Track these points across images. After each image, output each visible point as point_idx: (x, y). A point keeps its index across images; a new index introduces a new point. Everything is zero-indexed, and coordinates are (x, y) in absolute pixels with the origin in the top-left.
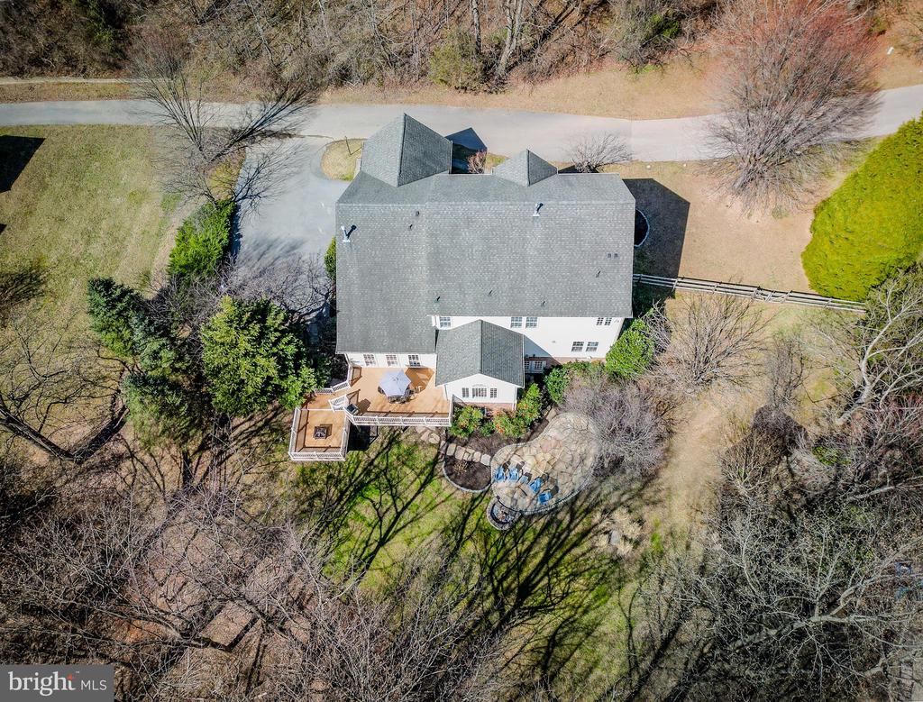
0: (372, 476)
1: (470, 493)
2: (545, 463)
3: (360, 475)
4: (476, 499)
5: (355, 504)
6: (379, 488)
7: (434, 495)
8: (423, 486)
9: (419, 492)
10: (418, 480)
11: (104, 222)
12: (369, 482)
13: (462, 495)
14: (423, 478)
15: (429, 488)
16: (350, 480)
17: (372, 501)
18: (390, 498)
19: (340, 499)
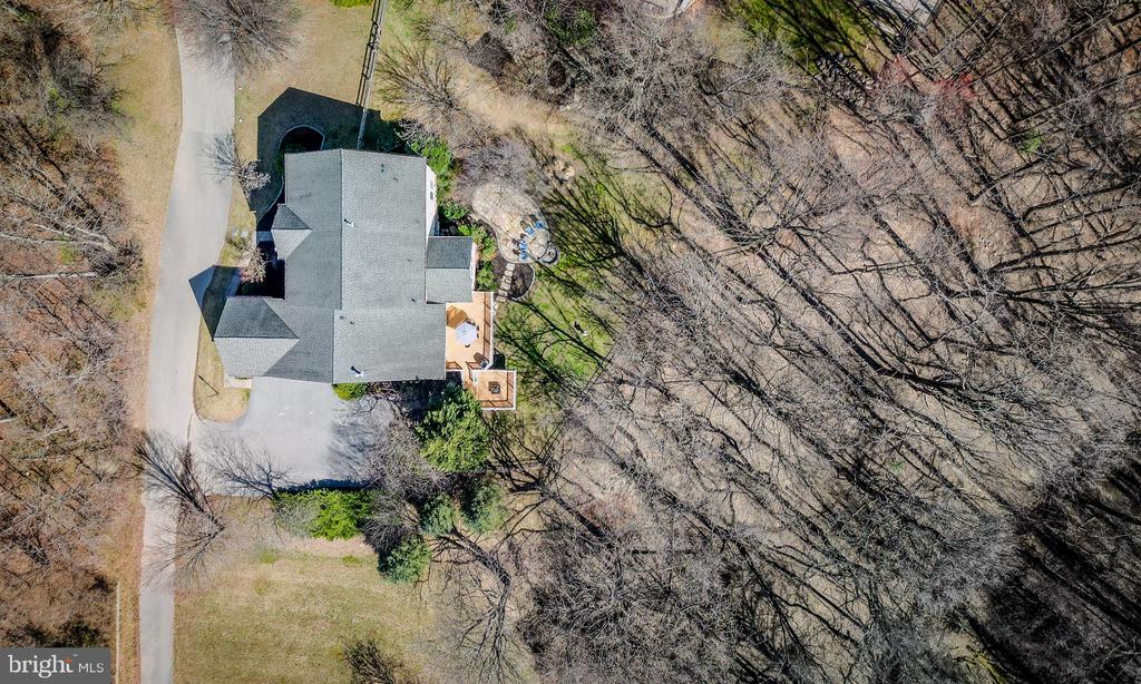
2: (512, 224)
11: (292, 610)
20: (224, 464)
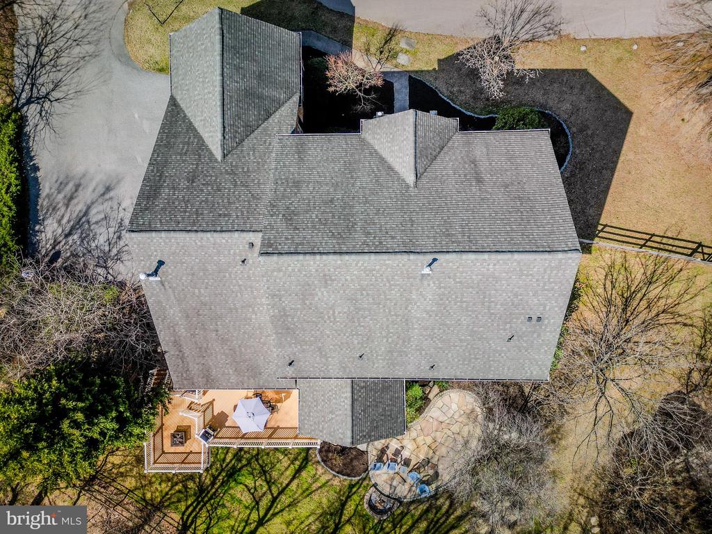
0: (244, 462)
1: (347, 481)
2: (426, 448)
3: (231, 460)
4: (354, 486)
5: (230, 488)
6: (252, 474)
7: (310, 480)
8: (298, 471)
9: (294, 478)
10: (292, 466)
12: (241, 468)
13: (340, 482)
14: (298, 463)
15: (304, 474)
16: (221, 466)
17: (246, 486)
18: (264, 484)
19: (213, 483)
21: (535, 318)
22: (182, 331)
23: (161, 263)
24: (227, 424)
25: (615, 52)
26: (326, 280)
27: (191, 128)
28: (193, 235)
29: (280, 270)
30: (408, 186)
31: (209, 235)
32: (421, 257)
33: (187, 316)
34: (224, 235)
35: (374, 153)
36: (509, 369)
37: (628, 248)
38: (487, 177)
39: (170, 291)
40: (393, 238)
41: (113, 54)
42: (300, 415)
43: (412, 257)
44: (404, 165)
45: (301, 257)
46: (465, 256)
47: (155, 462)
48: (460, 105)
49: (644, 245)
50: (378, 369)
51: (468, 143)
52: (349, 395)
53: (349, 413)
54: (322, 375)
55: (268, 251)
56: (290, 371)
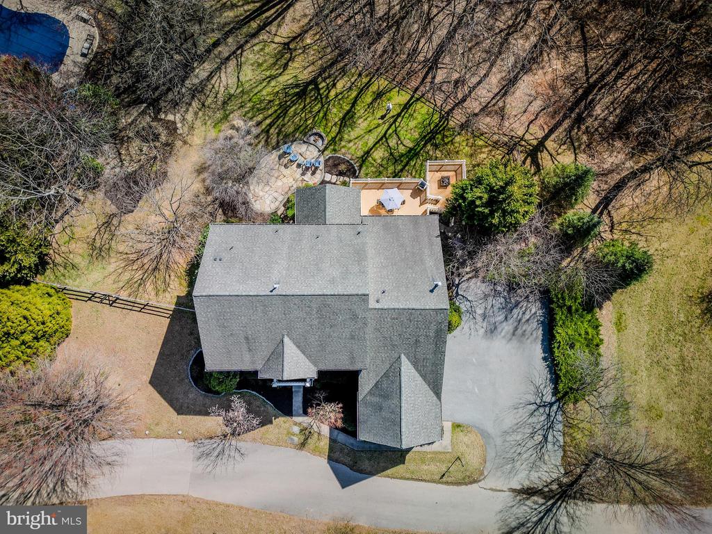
11: (676, 382)
20: (529, 453)
21: (218, 260)
22: (427, 251)
23: (432, 291)
24: (411, 191)
25: (159, 429)
26: (333, 281)
27: (424, 377)
28: (411, 307)
29: (358, 286)
30: (287, 335)
31: (401, 307)
32: (279, 293)
33: (422, 260)
34: (393, 307)
35: (309, 357)
36: (233, 231)
37: (155, 304)
38: (243, 340)
39: (430, 275)
40: (295, 304)
41: (493, 439)
42: (360, 200)
43: (284, 294)
44: (290, 348)
45: (345, 293)
46: (255, 294)
47: (461, 165)
48: (259, 398)
49: (145, 306)
50: (308, 230)
51: (253, 363)
52: (327, 214)
53: (327, 203)
54: (341, 226)
55: (364, 297)
56: (360, 228)
